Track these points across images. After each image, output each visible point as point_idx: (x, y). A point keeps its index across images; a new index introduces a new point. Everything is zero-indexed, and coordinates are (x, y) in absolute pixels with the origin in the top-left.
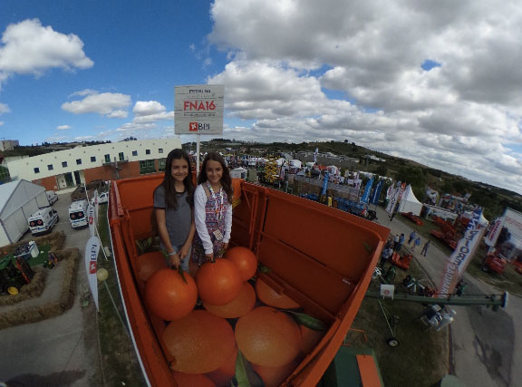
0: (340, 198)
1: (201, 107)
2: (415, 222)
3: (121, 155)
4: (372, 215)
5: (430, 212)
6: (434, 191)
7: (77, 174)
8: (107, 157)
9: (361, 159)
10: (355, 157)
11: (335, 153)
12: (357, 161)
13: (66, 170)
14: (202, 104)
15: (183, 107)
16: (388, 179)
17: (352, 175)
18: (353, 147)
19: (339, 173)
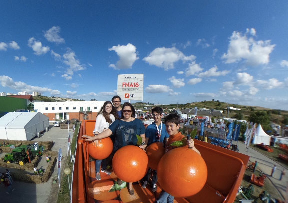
0: (213, 137)
1: (131, 86)
2: (267, 150)
3: (89, 108)
4: (235, 147)
5: (277, 141)
6: (277, 125)
7: (66, 114)
8: (82, 108)
9: (224, 110)
10: (221, 109)
11: (208, 108)
12: (222, 112)
13: (61, 111)
14: (132, 84)
15: (122, 84)
16: (244, 121)
17: (219, 120)
18: (218, 103)
19: (211, 120)
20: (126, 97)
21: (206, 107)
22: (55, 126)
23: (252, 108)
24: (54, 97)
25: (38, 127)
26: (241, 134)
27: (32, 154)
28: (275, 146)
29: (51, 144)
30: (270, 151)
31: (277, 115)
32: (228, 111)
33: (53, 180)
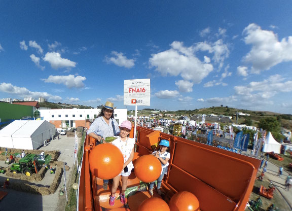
1: (138, 91)
2: (277, 159)
3: (95, 116)
5: (287, 149)
7: (72, 122)
8: (88, 116)
9: (232, 115)
10: (229, 115)
11: (217, 114)
12: (231, 118)
13: (67, 119)
14: (138, 89)
15: (129, 90)
16: (253, 128)
17: (228, 128)
18: (226, 109)
19: (220, 127)
20: (132, 103)
21: (214, 113)
22: (61, 135)
23: (261, 114)
24: (60, 103)
25: (44, 135)
26: (250, 142)
27: (39, 164)
28: (285, 154)
29: (58, 154)
30: (280, 160)
31: (288, 120)
32: (236, 117)
33: (60, 192)
